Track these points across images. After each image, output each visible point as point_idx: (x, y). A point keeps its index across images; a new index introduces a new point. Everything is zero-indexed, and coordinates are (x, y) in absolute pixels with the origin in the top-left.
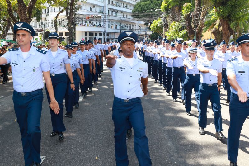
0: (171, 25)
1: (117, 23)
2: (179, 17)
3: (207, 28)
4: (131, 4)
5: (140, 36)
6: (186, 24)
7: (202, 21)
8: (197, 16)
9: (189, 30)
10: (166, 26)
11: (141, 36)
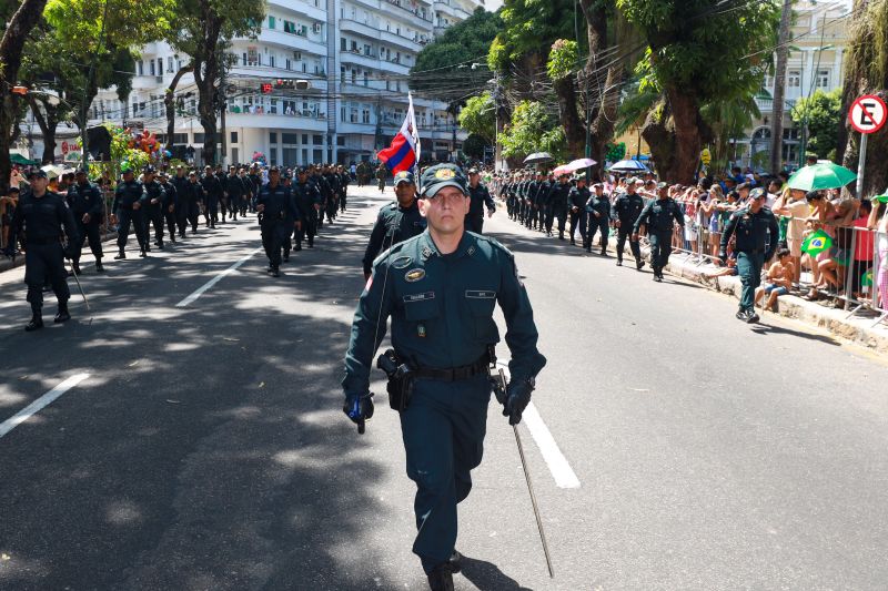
0: (516, 111)
1: (369, 106)
2: (541, 86)
3: (626, 122)
4: (410, 51)
5: (438, 144)
6: (559, 108)
7: (610, 98)
8: (595, 81)
9: (570, 127)
10: (504, 115)
11: (442, 145)
